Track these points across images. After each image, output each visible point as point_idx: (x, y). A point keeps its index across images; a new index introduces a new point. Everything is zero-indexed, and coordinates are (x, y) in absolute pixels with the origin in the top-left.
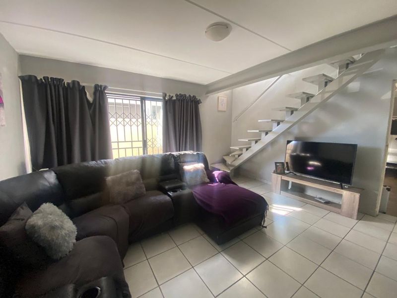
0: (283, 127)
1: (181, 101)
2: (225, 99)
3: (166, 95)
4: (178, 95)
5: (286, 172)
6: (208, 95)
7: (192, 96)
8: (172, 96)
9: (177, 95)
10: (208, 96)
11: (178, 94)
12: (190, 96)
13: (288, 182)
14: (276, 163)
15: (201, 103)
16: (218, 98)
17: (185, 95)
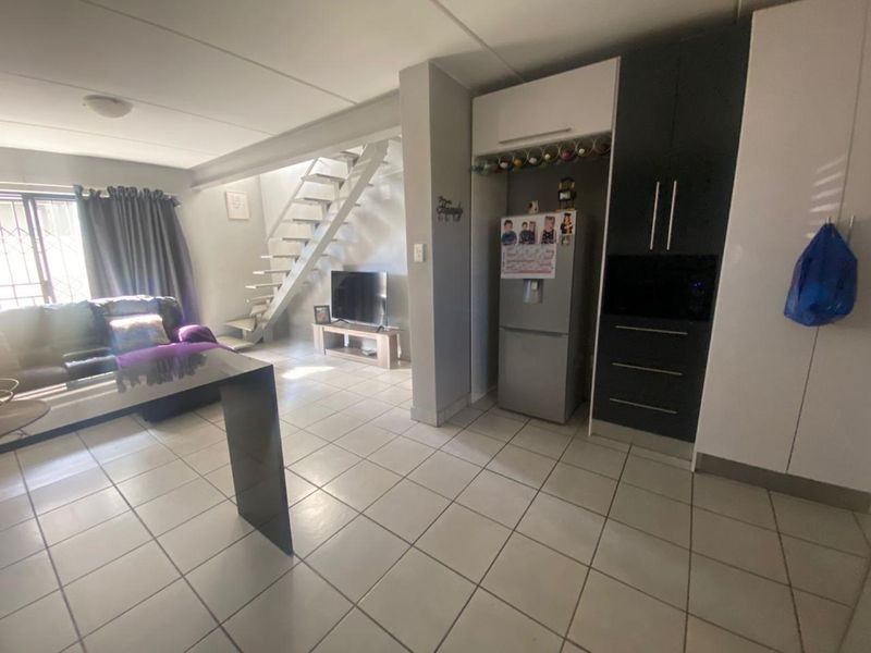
0: (312, 248)
1: (126, 199)
2: (243, 197)
3: (81, 189)
4: (115, 190)
5: (333, 319)
6: (201, 187)
7: (152, 189)
8: (99, 192)
9: (110, 190)
10: (198, 191)
11: (115, 187)
12: (146, 190)
13: (342, 336)
14: (315, 307)
15: (179, 204)
16: (226, 194)
17: (134, 190)
